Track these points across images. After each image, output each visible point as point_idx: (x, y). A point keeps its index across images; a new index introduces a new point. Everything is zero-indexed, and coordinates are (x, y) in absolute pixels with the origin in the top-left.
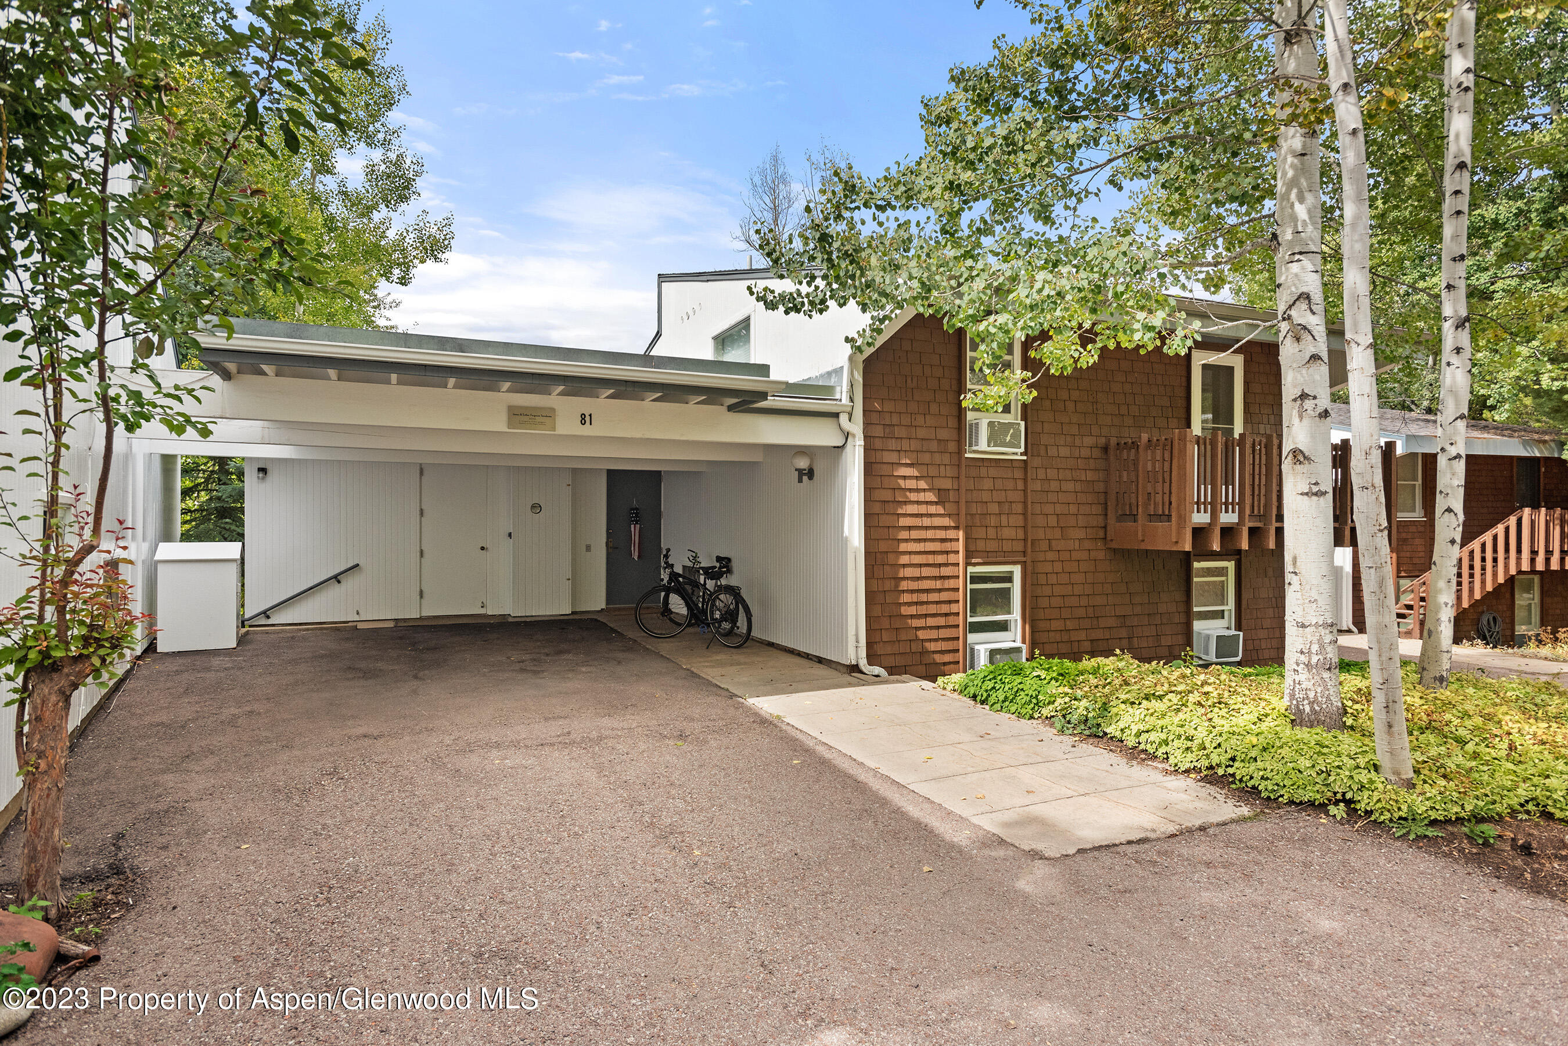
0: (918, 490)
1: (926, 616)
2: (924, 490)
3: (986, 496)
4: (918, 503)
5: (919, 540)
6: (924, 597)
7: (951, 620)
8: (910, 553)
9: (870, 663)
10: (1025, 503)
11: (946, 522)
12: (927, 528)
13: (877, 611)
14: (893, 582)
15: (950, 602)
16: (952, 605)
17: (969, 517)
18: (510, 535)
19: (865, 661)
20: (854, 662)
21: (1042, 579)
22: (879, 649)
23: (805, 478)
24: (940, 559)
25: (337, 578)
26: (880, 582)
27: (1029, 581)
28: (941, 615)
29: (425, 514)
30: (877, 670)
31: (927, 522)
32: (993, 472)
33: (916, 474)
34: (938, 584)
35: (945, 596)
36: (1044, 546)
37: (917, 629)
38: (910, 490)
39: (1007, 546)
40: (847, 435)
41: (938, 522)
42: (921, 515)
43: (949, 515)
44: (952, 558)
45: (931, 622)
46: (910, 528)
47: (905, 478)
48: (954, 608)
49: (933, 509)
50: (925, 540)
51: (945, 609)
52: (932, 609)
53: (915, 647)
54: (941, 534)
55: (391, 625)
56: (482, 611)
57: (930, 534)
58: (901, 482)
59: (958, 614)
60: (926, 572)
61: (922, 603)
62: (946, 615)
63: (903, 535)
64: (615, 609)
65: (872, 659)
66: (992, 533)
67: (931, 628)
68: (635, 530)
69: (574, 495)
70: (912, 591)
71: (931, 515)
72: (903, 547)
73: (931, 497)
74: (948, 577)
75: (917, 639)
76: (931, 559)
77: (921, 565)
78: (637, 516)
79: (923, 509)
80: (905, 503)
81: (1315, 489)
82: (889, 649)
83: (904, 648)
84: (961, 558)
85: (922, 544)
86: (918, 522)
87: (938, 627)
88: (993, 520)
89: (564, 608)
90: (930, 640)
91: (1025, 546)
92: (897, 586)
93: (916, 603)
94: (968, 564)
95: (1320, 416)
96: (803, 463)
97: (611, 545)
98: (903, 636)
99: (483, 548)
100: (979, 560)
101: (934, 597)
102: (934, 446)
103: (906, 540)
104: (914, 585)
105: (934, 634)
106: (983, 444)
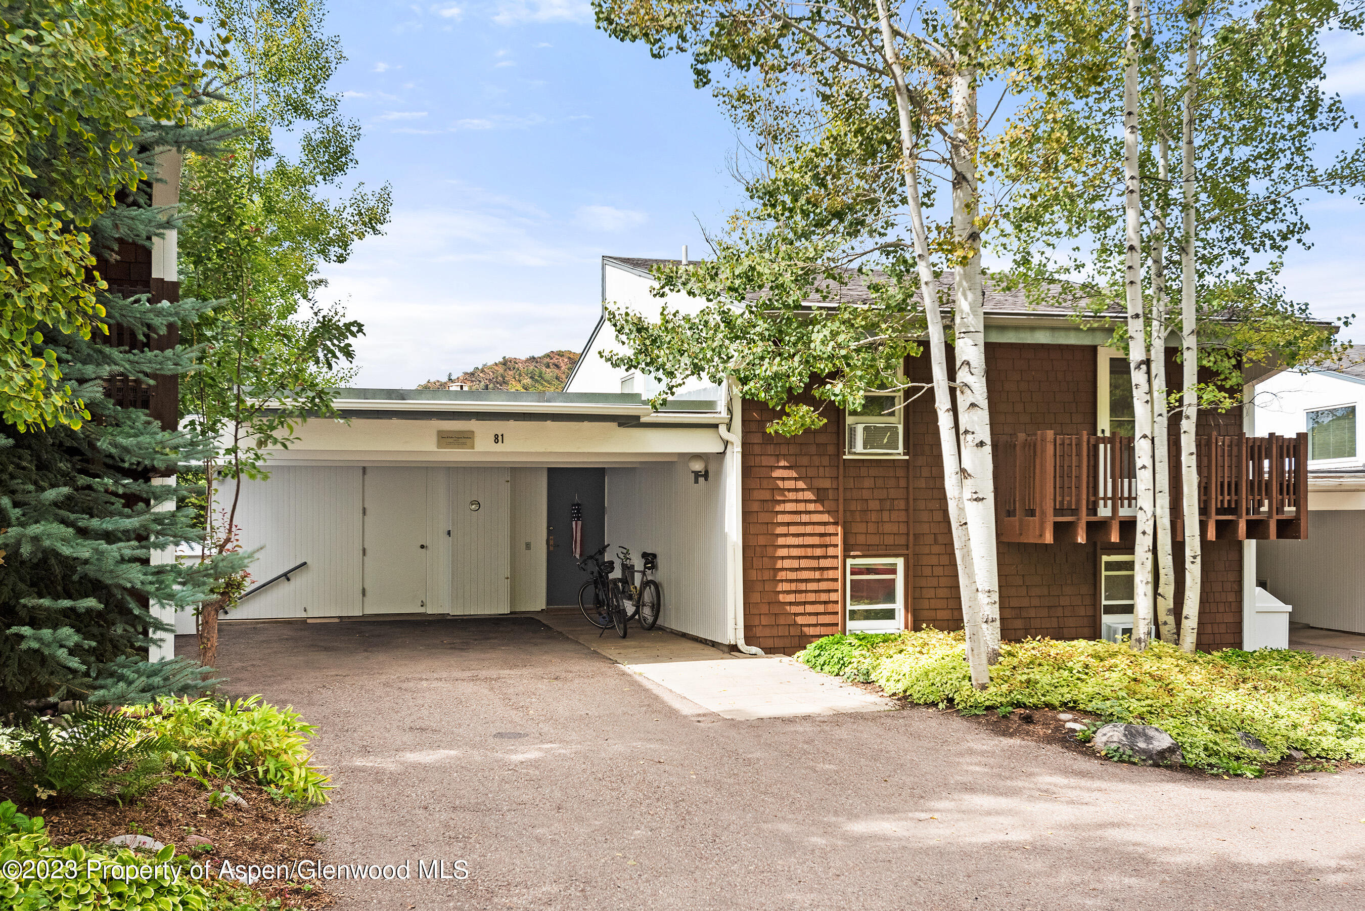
0: (796, 490)
1: (805, 603)
2: (803, 490)
3: (866, 494)
4: (797, 501)
5: (798, 535)
6: (803, 586)
7: (831, 608)
8: (789, 546)
9: (748, 643)
10: (907, 499)
11: (826, 518)
12: (805, 524)
13: (756, 597)
14: (772, 572)
15: (829, 591)
16: (832, 594)
17: (848, 514)
18: (449, 533)
19: (743, 641)
20: (733, 643)
21: (927, 571)
22: (759, 632)
23: (701, 480)
24: (818, 552)
25: (286, 576)
26: (759, 573)
27: (911, 573)
28: (820, 603)
29: (368, 512)
30: (754, 649)
31: (805, 518)
32: (873, 472)
33: (795, 475)
34: (817, 575)
35: (823, 586)
36: (929, 539)
37: (796, 615)
38: (789, 490)
39: (889, 540)
40: (726, 443)
41: (816, 518)
42: (800, 513)
43: (828, 512)
44: (831, 551)
45: (810, 608)
46: (788, 524)
47: (783, 479)
48: (834, 597)
49: (811, 507)
50: (804, 535)
51: (824, 597)
52: (811, 597)
53: (793, 632)
54: (821, 529)
55: (337, 620)
56: (422, 610)
57: (809, 529)
58: (780, 484)
59: (837, 602)
60: (804, 563)
61: (801, 592)
62: (825, 603)
63: (780, 530)
64: (556, 610)
65: (749, 641)
66: (872, 528)
67: (810, 614)
68: (577, 527)
69: (513, 491)
70: (791, 581)
71: (810, 512)
72: (781, 541)
73: (809, 495)
74: (828, 569)
75: (795, 624)
76: (809, 552)
77: (799, 558)
78: (578, 512)
79: (801, 507)
80: (784, 502)
81: (975, 496)
82: (767, 632)
83: (782, 631)
84: (839, 551)
85: (801, 538)
86: (796, 518)
87: (817, 614)
88: (874, 517)
89: (504, 609)
90: (809, 625)
91: (908, 540)
92: (775, 576)
93: (795, 592)
94: (846, 557)
95: (977, 445)
96: (698, 466)
97: (551, 542)
98: (782, 621)
99: (422, 547)
100: (858, 553)
101: (812, 586)
102: (813, 449)
103: (785, 535)
104: (792, 575)
105: (812, 620)
106: (859, 447)
